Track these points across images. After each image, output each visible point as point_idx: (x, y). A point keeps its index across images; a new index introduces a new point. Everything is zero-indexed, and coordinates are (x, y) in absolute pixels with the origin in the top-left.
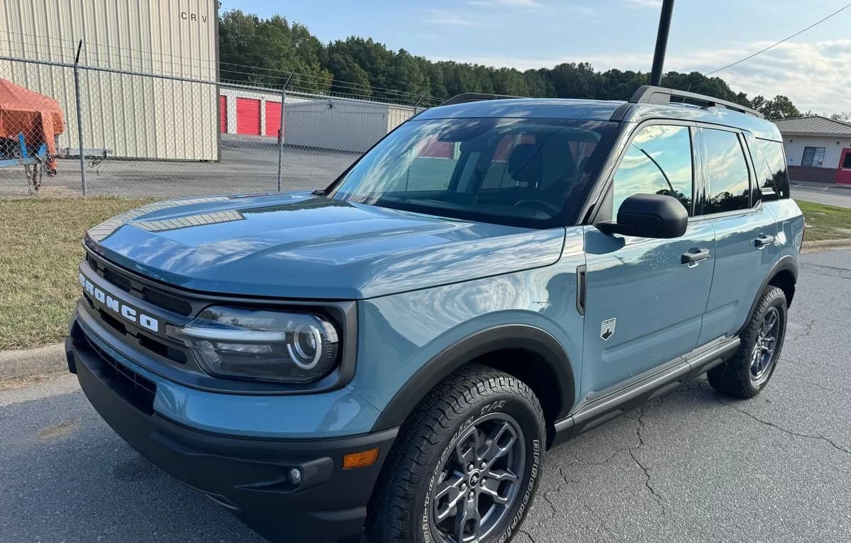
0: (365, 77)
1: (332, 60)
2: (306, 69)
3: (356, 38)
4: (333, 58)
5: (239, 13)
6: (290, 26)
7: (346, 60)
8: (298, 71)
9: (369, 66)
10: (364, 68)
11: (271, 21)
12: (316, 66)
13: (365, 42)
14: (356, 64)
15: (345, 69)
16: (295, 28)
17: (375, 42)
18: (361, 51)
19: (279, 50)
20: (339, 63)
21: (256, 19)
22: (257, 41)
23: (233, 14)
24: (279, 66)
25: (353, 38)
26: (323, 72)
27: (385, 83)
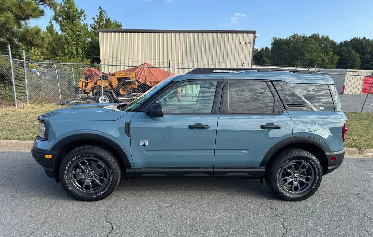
0: (358, 57)
1: (340, 50)
2: (324, 56)
3: (356, 38)
4: (341, 49)
5: (297, 35)
6: (320, 37)
7: (348, 49)
8: (320, 57)
9: (361, 51)
10: (357, 52)
11: (311, 36)
12: (331, 54)
13: (361, 39)
14: (353, 51)
15: (346, 54)
16: (323, 38)
17: (367, 39)
18: (357, 44)
19: (312, 48)
20: (344, 51)
21: (304, 37)
22: (302, 46)
23: (293, 36)
24: (311, 56)
25: (354, 38)
26: (334, 56)
27: (370, 58)
